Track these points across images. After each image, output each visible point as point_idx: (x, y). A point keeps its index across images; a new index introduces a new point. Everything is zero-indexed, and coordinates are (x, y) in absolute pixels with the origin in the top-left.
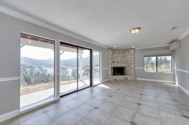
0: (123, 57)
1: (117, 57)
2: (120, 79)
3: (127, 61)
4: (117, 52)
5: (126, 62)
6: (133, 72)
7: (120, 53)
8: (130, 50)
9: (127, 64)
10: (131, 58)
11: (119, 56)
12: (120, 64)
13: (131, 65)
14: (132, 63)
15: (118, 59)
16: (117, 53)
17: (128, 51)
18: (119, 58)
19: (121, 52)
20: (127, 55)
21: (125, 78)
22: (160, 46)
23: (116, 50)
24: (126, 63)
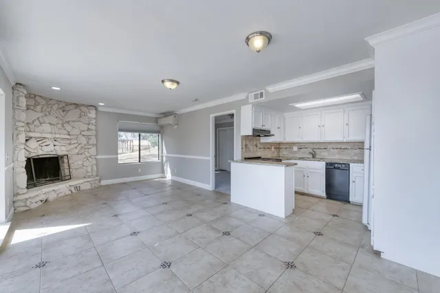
0: (60, 126)
1: (37, 123)
2: (61, 195)
3: (72, 137)
4: (39, 104)
5: (69, 142)
6: (95, 168)
7: (49, 110)
8: (84, 109)
9: (72, 146)
10: (88, 129)
11: (47, 120)
12: (51, 148)
13: (89, 149)
14: (90, 143)
15: (41, 128)
16: (39, 108)
17: (77, 112)
18: (47, 127)
19: (55, 107)
20: (74, 121)
21: (73, 189)
22: (142, 114)
23: (37, 98)
24: (70, 144)
